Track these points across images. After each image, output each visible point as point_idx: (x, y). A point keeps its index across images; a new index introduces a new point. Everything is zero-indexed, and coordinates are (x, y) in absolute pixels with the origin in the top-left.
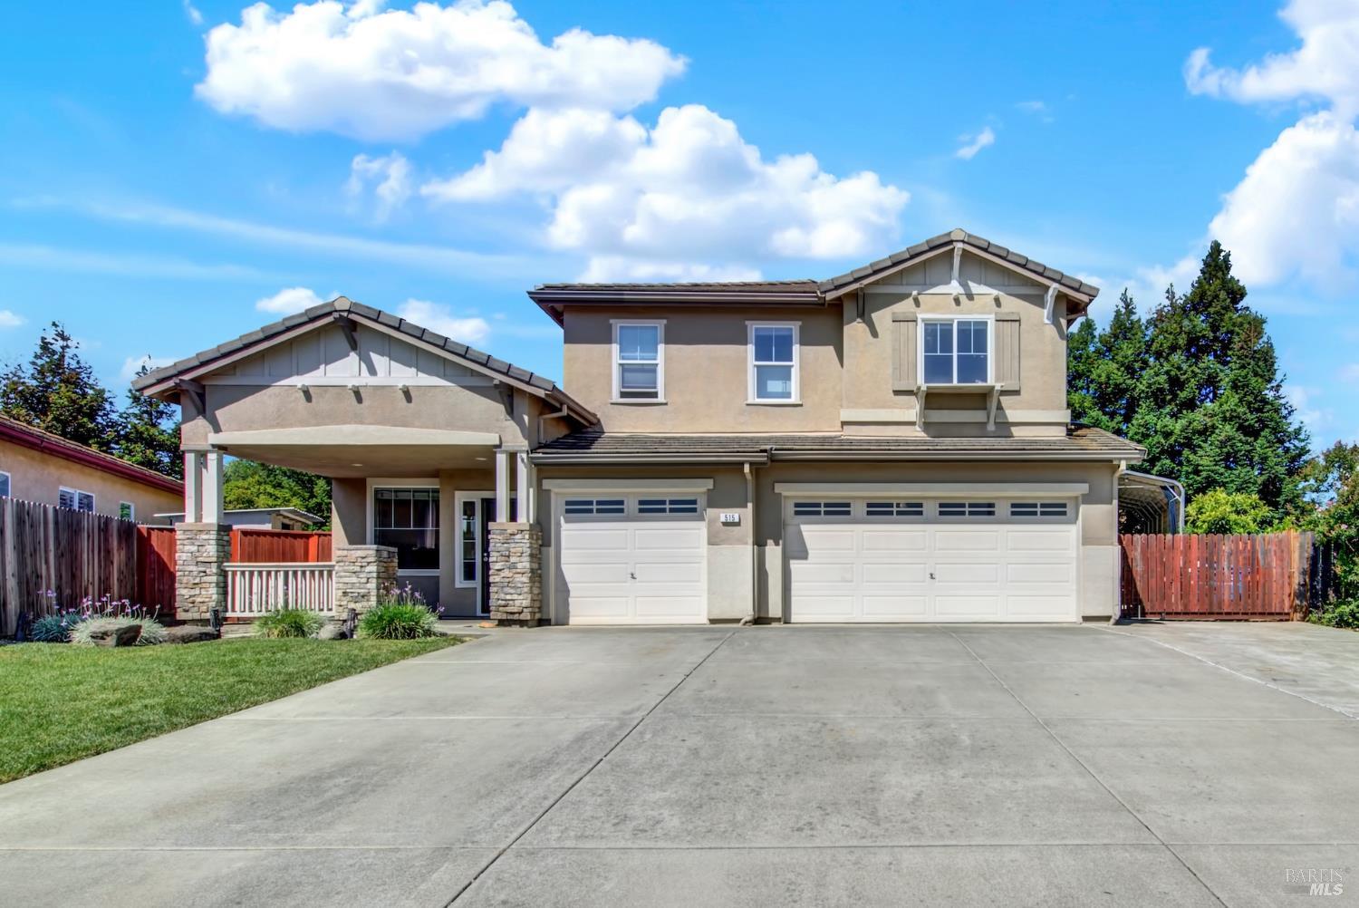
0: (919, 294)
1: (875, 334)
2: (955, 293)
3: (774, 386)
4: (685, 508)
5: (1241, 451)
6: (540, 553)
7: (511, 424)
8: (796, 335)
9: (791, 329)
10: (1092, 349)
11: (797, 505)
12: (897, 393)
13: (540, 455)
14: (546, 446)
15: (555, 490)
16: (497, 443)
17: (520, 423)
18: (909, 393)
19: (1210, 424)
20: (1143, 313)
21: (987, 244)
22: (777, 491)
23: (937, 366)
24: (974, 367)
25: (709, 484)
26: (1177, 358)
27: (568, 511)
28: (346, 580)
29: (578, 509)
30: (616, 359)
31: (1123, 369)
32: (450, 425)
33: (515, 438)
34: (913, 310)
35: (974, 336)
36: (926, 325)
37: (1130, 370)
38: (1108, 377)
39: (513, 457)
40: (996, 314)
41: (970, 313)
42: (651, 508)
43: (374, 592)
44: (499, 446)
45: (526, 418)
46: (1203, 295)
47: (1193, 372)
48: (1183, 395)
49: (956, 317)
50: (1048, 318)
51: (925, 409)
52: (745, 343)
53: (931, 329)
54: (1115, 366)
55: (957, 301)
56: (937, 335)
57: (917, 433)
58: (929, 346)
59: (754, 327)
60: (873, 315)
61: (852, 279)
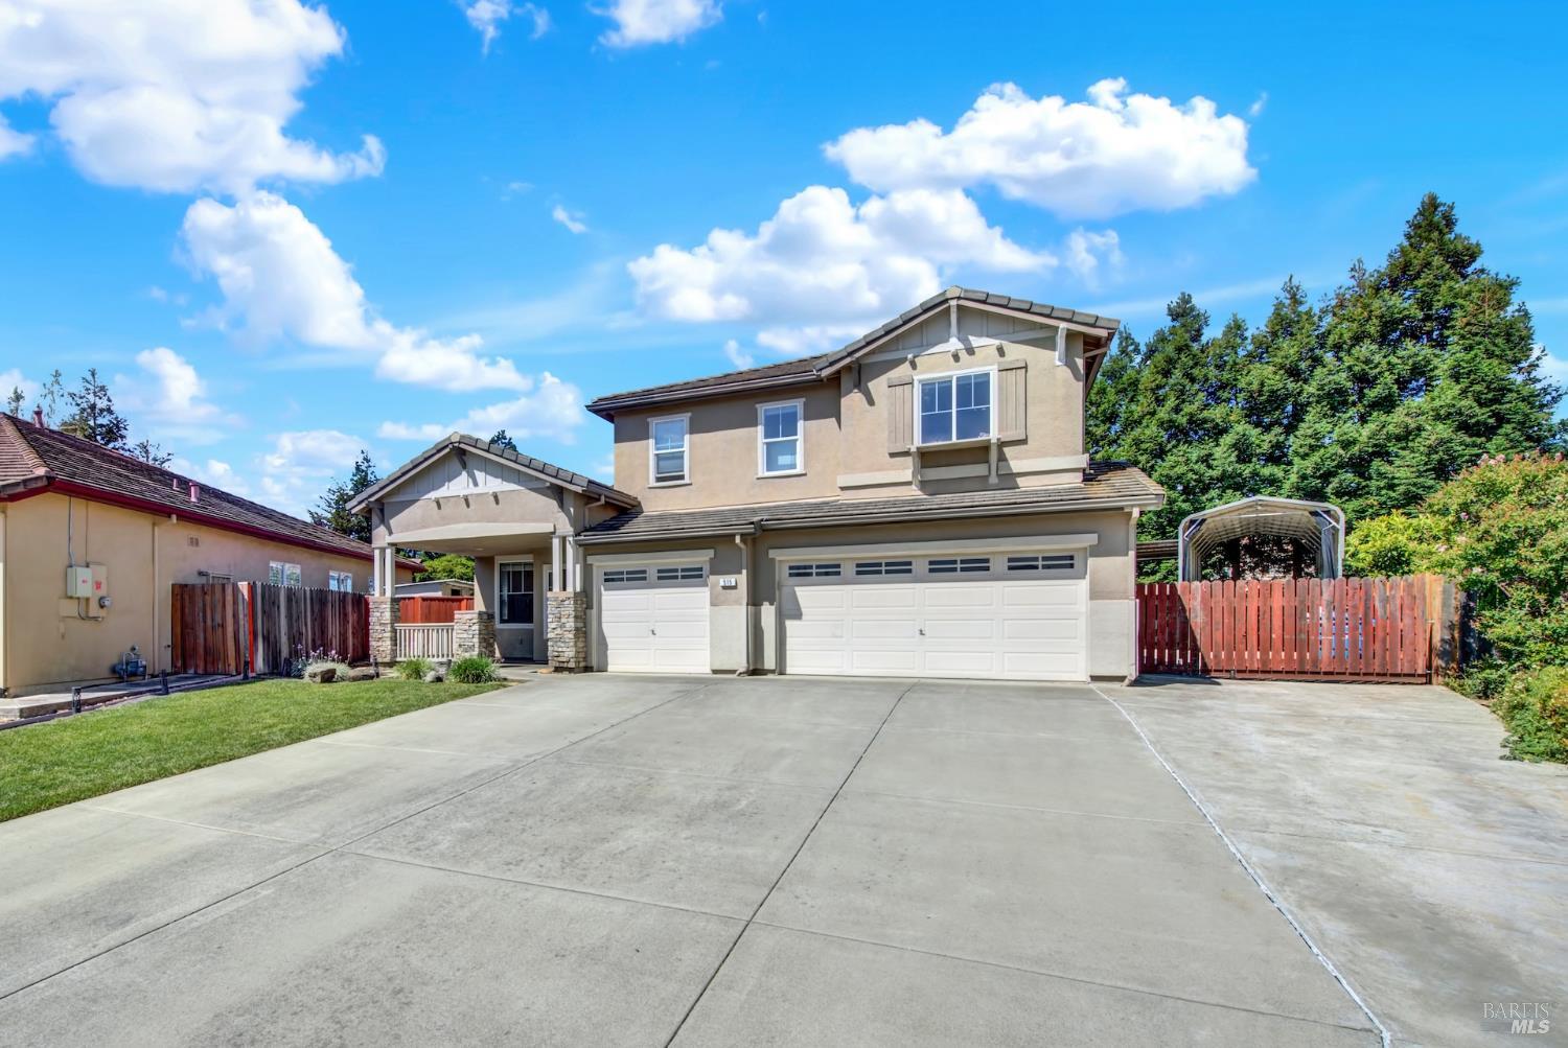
0: (915, 357)
1: (871, 402)
2: (953, 349)
3: (783, 460)
4: (693, 576)
5: (1463, 456)
6: (585, 614)
7: (562, 515)
8: (800, 412)
9: (796, 406)
10: (1242, 353)
11: (791, 568)
12: (892, 455)
13: (583, 537)
14: (586, 530)
15: (596, 564)
16: (552, 530)
17: (568, 514)
18: (906, 454)
19: (1413, 426)
20: (1314, 303)
21: (985, 295)
22: (770, 557)
23: (934, 425)
24: (977, 420)
25: (711, 553)
26: (1365, 349)
27: (606, 580)
28: (461, 636)
29: (612, 579)
30: (652, 452)
31: (1282, 372)
32: (523, 519)
33: (565, 527)
34: (909, 373)
35: (975, 391)
36: (923, 385)
37: (1294, 373)
38: (1262, 384)
39: (564, 539)
40: (999, 364)
41: (970, 368)
42: (668, 577)
43: (477, 645)
44: (554, 533)
45: (572, 510)
46: (1406, 266)
47: (1389, 363)
48: (1372, 394)
49: (954, 373)
50: (1060, 360)
51: (922, 467)
52: (755, 424)
53: (928, 390)
54: (1271, 368)
55: (956, 357)
56: (936, 396)
57: (914, 492)
58: (927, 405)
59: (763, 409)
60: (870, 385)
61: (846, 354)
